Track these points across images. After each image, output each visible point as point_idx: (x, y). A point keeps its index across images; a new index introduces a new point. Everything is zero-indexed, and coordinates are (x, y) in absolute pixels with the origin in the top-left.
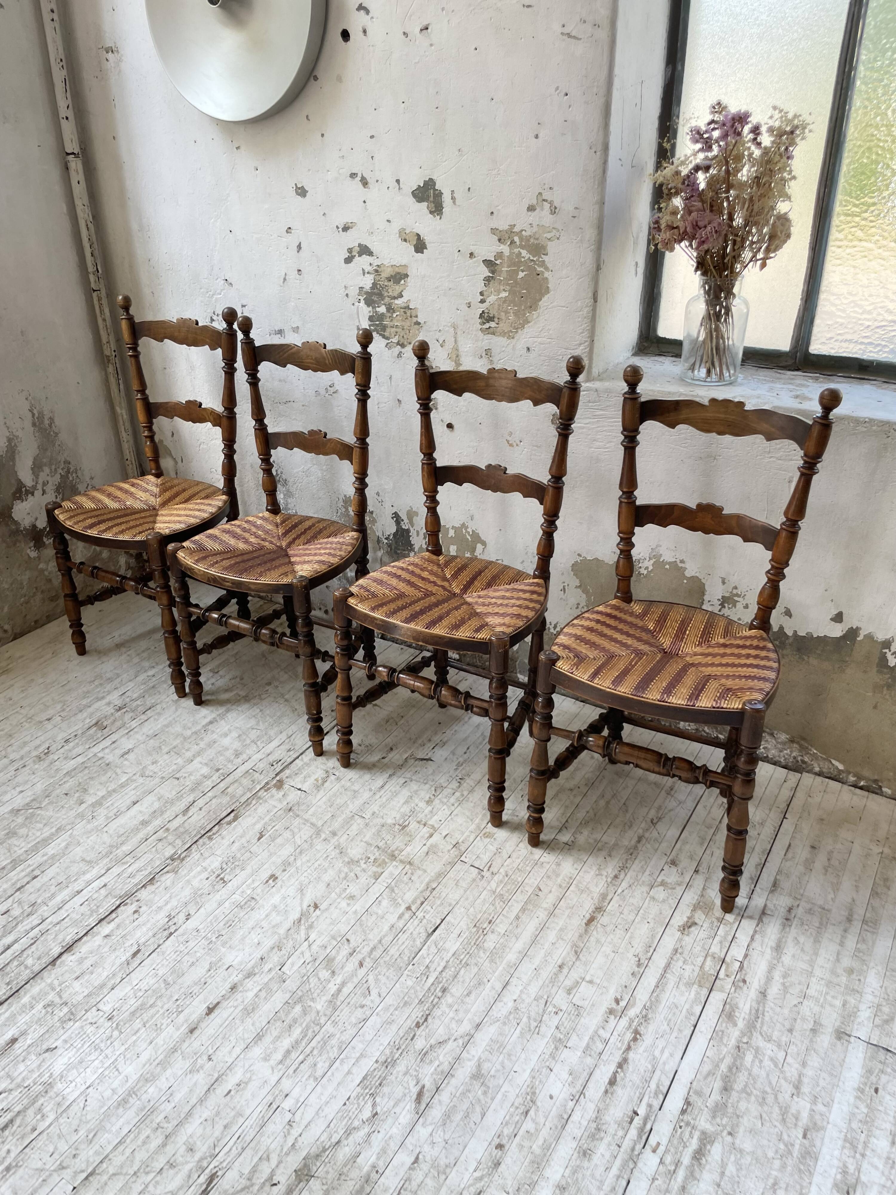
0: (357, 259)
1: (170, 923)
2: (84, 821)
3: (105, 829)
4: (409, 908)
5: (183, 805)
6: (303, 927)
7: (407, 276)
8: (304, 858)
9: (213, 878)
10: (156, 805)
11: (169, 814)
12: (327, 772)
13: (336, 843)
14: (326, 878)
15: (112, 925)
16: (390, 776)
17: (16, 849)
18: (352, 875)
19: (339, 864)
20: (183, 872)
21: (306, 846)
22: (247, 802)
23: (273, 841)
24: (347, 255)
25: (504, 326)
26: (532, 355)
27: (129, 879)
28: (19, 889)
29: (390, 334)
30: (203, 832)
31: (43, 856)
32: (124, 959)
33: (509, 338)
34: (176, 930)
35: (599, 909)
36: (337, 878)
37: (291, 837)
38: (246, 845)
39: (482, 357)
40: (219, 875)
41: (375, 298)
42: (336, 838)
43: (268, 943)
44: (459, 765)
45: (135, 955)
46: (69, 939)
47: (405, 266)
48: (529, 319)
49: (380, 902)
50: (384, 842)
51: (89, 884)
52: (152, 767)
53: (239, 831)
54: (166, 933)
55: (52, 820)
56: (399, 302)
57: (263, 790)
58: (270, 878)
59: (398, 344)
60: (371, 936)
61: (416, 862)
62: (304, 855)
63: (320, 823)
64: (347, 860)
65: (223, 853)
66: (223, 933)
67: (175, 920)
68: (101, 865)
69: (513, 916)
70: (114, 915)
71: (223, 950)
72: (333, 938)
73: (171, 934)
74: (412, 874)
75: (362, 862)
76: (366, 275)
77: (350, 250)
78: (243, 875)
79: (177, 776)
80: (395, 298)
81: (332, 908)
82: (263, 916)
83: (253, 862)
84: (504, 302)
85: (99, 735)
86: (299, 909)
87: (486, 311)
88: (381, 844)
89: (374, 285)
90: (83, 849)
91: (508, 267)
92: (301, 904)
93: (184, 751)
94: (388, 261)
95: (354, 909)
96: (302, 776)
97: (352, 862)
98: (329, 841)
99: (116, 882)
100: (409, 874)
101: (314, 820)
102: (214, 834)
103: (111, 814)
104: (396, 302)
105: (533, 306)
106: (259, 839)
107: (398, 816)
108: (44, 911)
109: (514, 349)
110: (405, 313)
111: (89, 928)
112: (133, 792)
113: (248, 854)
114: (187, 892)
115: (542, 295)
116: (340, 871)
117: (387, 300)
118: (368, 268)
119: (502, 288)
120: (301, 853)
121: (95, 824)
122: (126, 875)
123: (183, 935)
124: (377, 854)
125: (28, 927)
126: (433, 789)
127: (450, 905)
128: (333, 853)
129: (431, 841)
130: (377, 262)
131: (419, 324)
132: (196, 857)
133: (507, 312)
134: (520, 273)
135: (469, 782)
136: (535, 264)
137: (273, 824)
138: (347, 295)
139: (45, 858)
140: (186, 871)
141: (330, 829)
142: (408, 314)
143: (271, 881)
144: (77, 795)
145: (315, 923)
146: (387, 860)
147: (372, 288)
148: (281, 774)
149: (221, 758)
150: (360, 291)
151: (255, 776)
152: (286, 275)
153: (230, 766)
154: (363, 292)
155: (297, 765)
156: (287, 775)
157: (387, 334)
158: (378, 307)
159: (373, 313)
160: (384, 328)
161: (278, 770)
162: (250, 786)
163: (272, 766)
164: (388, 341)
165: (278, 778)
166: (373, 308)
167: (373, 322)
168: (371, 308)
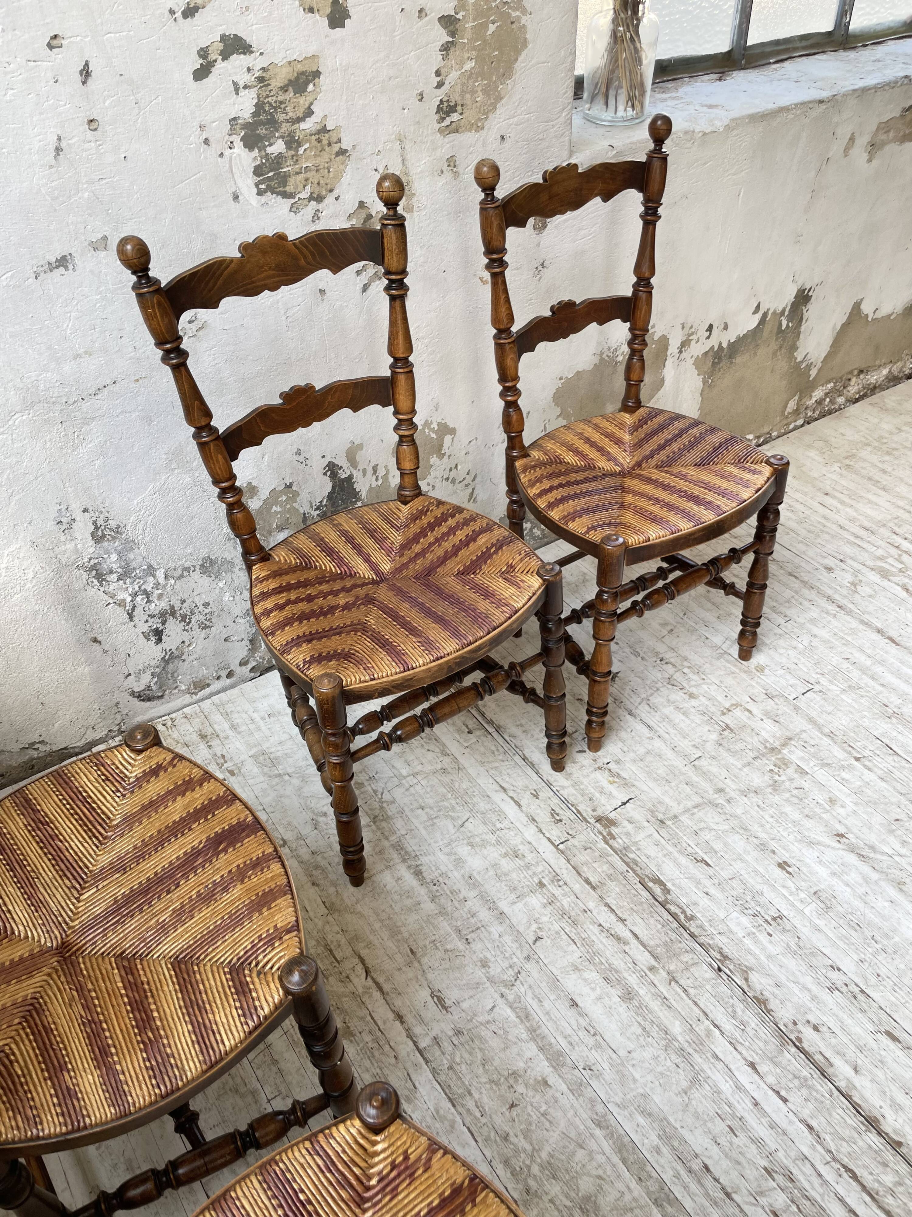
0: (221, 66)
1: (844, 989)
2: (594, 1083)
3: (622, 1053)
4: (857, 759)
5: (604, 940)
6: (872, 855)
7: (317, 74)
8: (755, 828)
9: (770, 929)
10: (592, 975)
11: (618, 962)
12: (600, 768)
13: (738, 793)
14: (796, 815)
15: (837, 1062)
16: (631, 714)
17: (627, 1197)
18: (795, 792)
19: (776, 799)
20: (750, 961)
21: (734, 822)
22: (633, 865)
23: (716, 852)
24: (198, 63)
25: (470, 114)
26: (508, 143)
27: (748, 1029)
28: (728, 1195)
29: (296, 187)
30: (675, 925)
31: (658, 1151)
32: (899, 1053)
33: (479, 129)
34: (856, 985)
35: (879, 631)
36: (799, 806)
37: (713, 833)
38: (716, 881)
39: (442, 172)
40: (767, 921)
41: (262, 131)
42: (727, 790)
43: (892, 892)
44: (636, 654)
45: (894, 1038)
46: (853, 1121)
47: (314, 57)
48: (502, 94)
49: (843, 779)
50: (747, 751)
51: (739, 1087)
52: (495, 970)
53: (685, 883)
54: (860, 997)
55: (573, 1135)
56: (308, 125)
57: (611, 842)
58: (785, 869)
59: (311, 198)
60: (894, 800)
61: (788, 734)
62: (750, 827)
63: (697, 800)
64: (769, 790)
65: (725, 909)
66: (869, 934)
67: (839, 984)
68: (705, 1067)
69: (880, 688)
70: (818, 1058)
71: (897, 939)
72: (892, 832)
73: (862, 991)
74: (806, 742)
75: (776, 777)
76: (242, 93)
77: (203, 53)
78: (769, 894)
79: (531, 938)
80: (299, 120)
81: (846, 822)
82: (848, 889)
83: (750, 880)
84: (469, 77)
85: (368, 1038)
86: (841, 852)
87: (445, 99)
88: (751, 754)
89: (259, 107)
90: (659, 1090)
91: (474, 20)
92: (834, 848)
93: (472, 920)
94: (282, 55)
95: (851, 804)
96: (597, 795)
97: (775, 786)
98: (731, 798)
99: (748, 1049)
100: (805, 745)
101: (689, 804)
102: (684, 912)
103: (591, 1041)
104: (303, 126)
105: (507, 72)
106: (708, 864)
107: (707, 728)
108: (787, 1156)
109: (484, 144)
110: (319, 141)
111: (836, 1093)
112: (547, 1004)
113: (734, 883)
114: (791, 963)
115: (518, 52)
116: (787, 800)
117: (285, 128)
118: (244, 78)
119: (466, 55)
120: (745, 830)
121: (606, 1066)
122: (737, 1034)
123: (865, 979)
124: (767, 762)
125: (816, 1181)
126: (670, 686)
127: (858, 727)
128: (755, 800)
129: (755, 711)
130: (257, 62)
131: (343, 152)
132: (725, 940)
133: (473, 92)
134: (491, 25)
135: (669, 656)
136: (510, 8)
137: (684, 845)
138: (206, 141)
139: (664, 1150)
140: (749, 957)
141: (711, 792)
142: (325, 142)
143: (790, 870)
144: (521, 1089)
145: (868, 843)
146: (779, 756)
147: (255, 114)
148: (584, 814)
149: (514, 875)
150: (232, 126)
151: (576, 843)
152: (59, 139)
153: (540, 869)
154: (238, 126)
155: (573, 795)
156: (589, 810)
157: (289, 189)
158: (271, 145)
159: (262, 158)
160: (284, 179)
161: (573, 817)
162: (597, 854)
163: (561, 821)
164: (293, 201)
165: (592, 821)
166: (260, 151)
167: (262, 175)
168: (256, 150)
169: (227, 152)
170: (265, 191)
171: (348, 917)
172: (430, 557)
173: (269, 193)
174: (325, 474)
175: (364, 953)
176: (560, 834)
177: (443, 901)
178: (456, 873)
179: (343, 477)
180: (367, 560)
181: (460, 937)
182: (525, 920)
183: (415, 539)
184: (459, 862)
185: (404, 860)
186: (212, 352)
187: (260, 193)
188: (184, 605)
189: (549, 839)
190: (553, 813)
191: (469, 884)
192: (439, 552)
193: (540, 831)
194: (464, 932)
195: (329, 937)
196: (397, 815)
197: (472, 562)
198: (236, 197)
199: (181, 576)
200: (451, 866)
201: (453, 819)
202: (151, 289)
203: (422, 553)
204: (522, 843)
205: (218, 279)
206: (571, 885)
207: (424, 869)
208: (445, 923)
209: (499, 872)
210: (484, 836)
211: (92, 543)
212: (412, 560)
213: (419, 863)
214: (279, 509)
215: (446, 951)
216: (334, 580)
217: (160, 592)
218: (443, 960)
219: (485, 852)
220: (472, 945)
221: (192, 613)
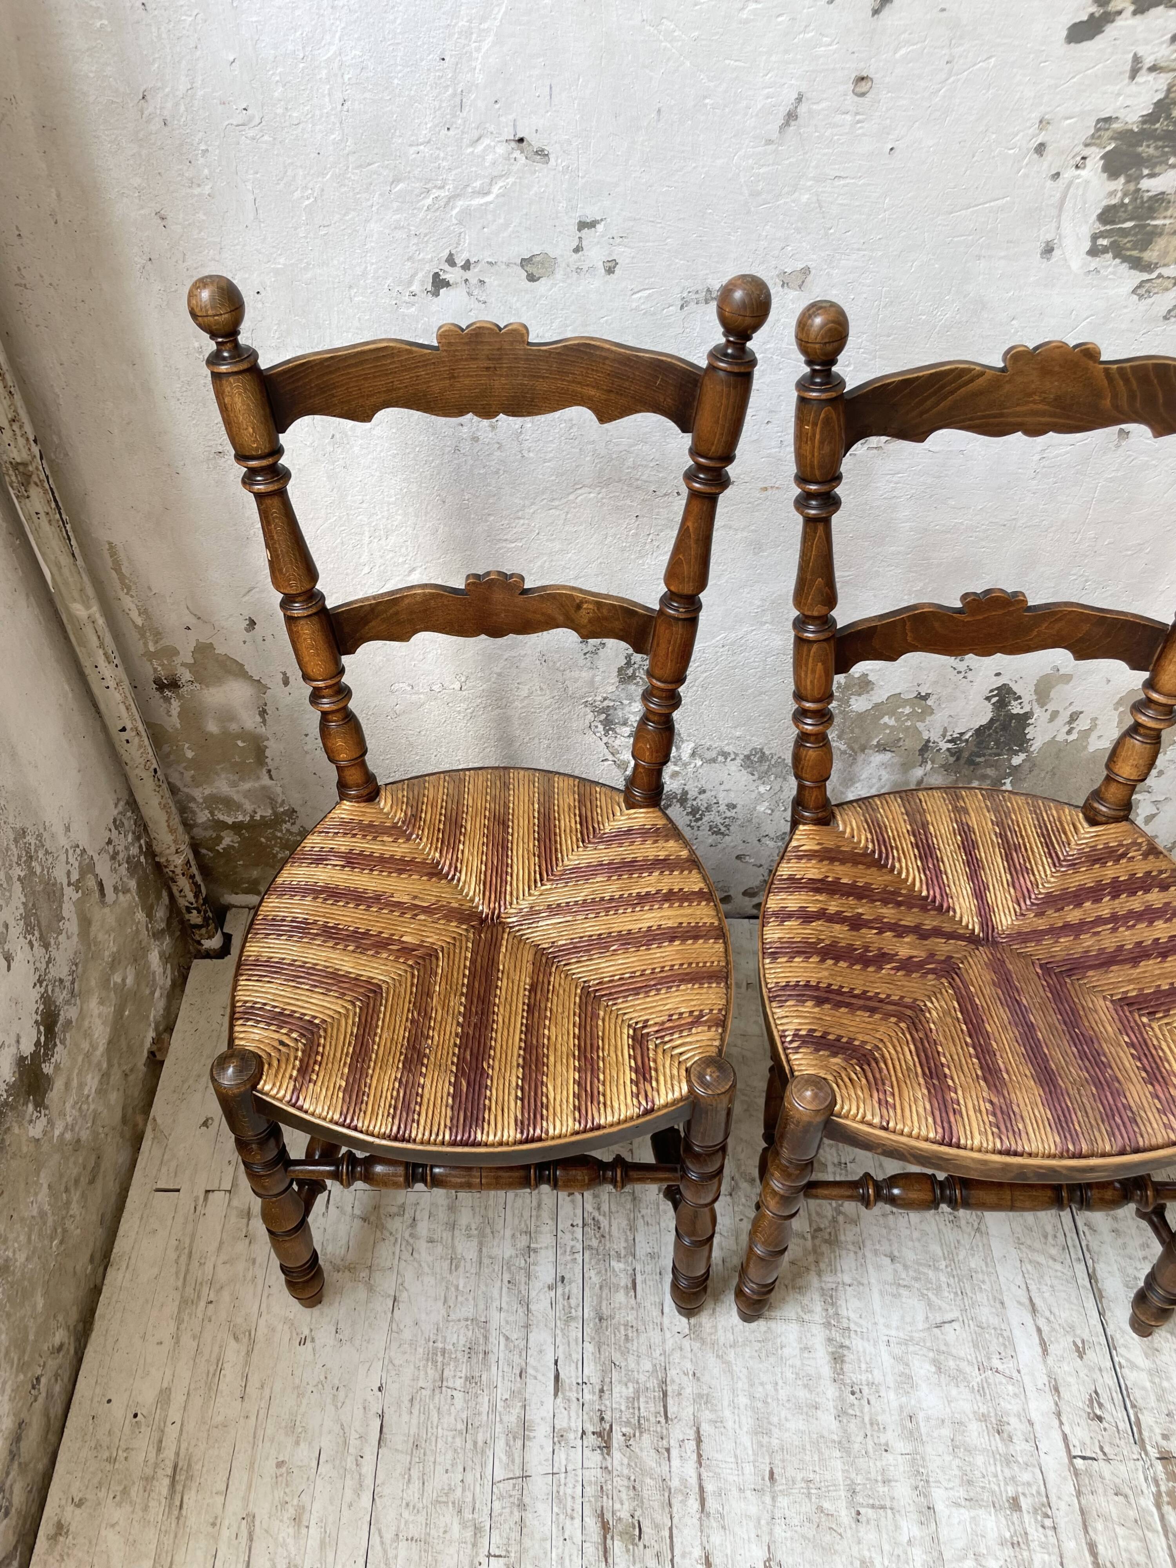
24: (1085, 11)
29: (1164, 255)
76: (1143, 77)
89: (1163, 107)
118: (1158, 53)
138: (1040, 149)
147: (1149, 119)
148: (1146, 1434)
149: (980, 1460)
150: (1098, 130)
151: (1107, 1474)
152: (799, 99)
153: (1026, 1477)
154: (1109, 134)
155: (1144, 1388)
156: (1158, 1431)
157: (1150, 255)
158: (1152, 176)
159: (1125, 195)
160: (1147, 238)
161: (1124, 1426)
162: (1132, 1514)
163: (1100, 1419)
164: (1146, 276)
165: (1153, 1453)
166: (1128, 182)
167: (1113, 222)
168: (1122, 180)
169: (1069, 174)
170: (1105, 250)
171: (711, 1360)
172: (1088, 941)
173: (1110, 255)
174: (988, 699)
175: (705, 1428)
176: (1088, 1441)
177: (852, 1427)
178: (892, 1395)
179: (1014, 712)
180: (980, 894)
181: (851, 1503)
182: (960, 1544)
183: (1078, 897)
184: (906, 1382)
185: (827, 1325)
186: (895, 479)
187: (1094, 252)
188: (702, 796)
189: (1065, 1437)
190: (1095, 1398)
191: (904, 1427)
192: (1109, 941)
193: (1059, 1414)
194: (859, 1499)
195: (672, 1373)
196: (851, 1247)
197: (1158, 992)
198: (1048, 250)
199: (714, 760)
200: (890, 1380)
201: (930, 1304)
202: (824, 396)
203: (1076, 929)
204: (1019, 1416)
205: (945, 397)
206: (1063, 1537)
207: (849, 1357)
208: (839, 1464)
209: (959, 1438)
210: (964, 1365)
211: (614, 678)
212: (1055, 932)
213: (847, 1343)
214: (892, 722)
215: (820, 1509)
216: (910, 907)
217: (677, 769)
218: (810, 1520)
219: (954, 1392)
220: (862, 1528)
221: (709, 809)
